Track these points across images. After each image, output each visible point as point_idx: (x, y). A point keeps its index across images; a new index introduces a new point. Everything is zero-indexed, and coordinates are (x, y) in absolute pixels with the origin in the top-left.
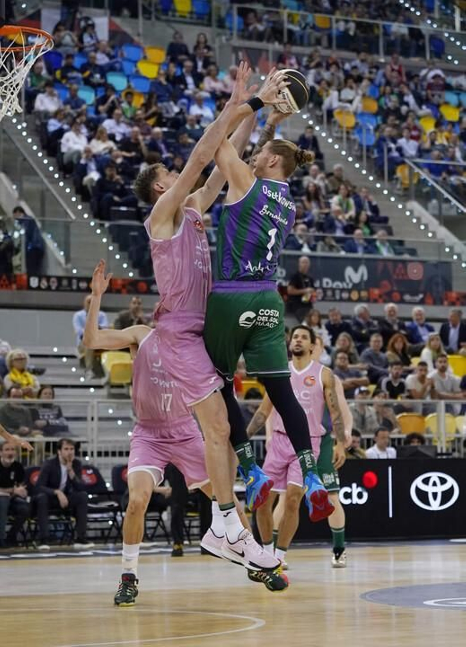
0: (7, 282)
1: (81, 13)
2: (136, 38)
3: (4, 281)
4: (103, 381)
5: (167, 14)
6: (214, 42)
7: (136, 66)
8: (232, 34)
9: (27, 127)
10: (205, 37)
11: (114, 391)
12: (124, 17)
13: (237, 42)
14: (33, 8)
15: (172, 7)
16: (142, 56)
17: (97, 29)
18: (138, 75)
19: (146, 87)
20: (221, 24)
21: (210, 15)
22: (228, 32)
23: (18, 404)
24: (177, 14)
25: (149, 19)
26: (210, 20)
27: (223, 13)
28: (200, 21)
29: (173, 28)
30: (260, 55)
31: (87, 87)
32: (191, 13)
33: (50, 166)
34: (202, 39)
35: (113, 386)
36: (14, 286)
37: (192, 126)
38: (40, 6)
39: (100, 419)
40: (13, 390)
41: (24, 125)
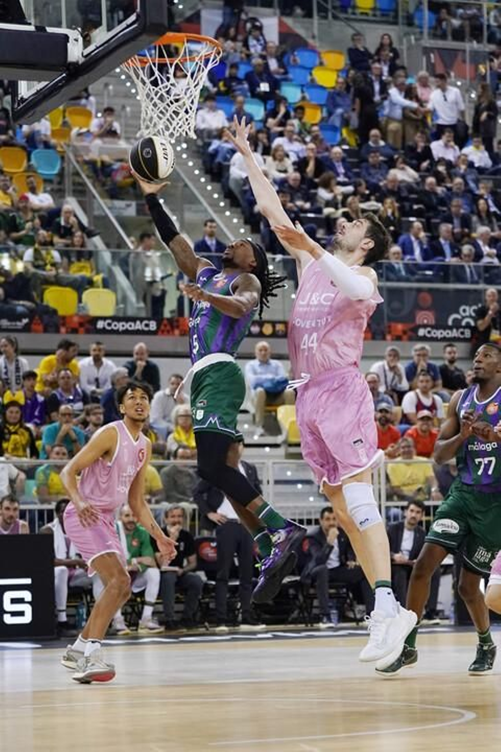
0: (168, 328)
1: (246, 14)
2: (310, 41)
3: (165, 326)
4: (279, 439)
5: (346, 12)
6: (401, 43)
7: (311, 74)
8: (421, 33)
9: (187, 148)
10: (390, 37)
11: (293, 450)
12: (296, 16)
13: (428, 42)
14: (191, 9)
15: (352, 3)
16: (317, 62)
17: (265, 31)
18: (313, 85)
19: (322, 97)
20: (410, 21)
21: (396, 11)
22: (418, 30)
23: (186, 466)
24: (358, 11)
25: (326, 18)
26: (396, 17)
27: (412, 9)
28: (384, 19)
29: (353, 28)
30: (456, 56)
31: (256, 100)
32: (374, 9)
33: (215, 193)
34: (386, 41)
35: (290, 445)
36: (177, 332)
37: (376, 142)
38: (200, 6)
39: (277, 482)
40: (180, 451)
41: (184, 146)
